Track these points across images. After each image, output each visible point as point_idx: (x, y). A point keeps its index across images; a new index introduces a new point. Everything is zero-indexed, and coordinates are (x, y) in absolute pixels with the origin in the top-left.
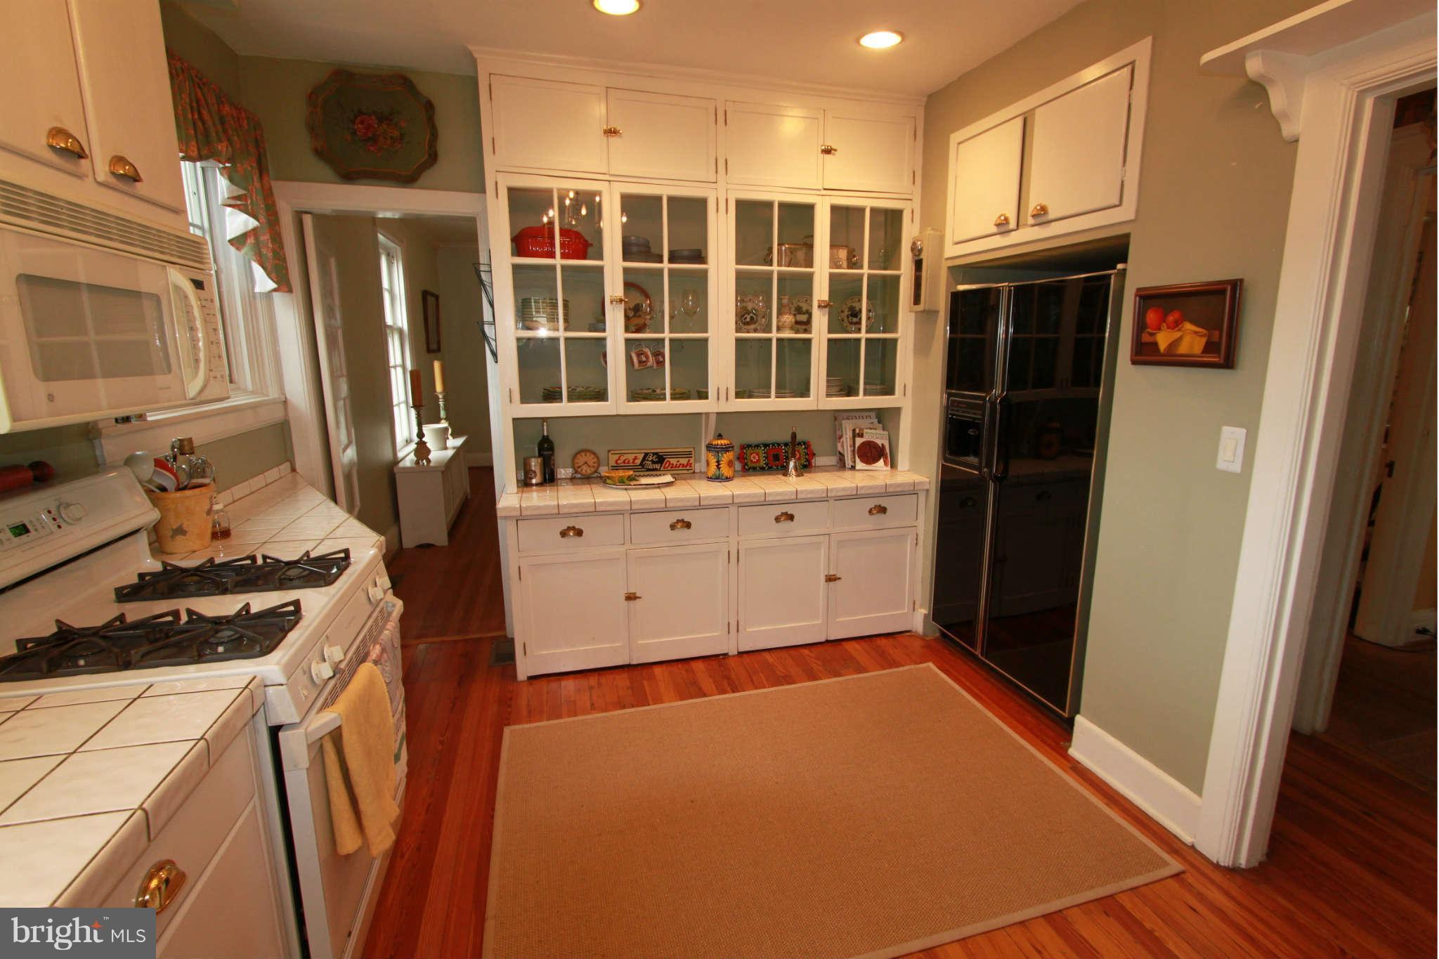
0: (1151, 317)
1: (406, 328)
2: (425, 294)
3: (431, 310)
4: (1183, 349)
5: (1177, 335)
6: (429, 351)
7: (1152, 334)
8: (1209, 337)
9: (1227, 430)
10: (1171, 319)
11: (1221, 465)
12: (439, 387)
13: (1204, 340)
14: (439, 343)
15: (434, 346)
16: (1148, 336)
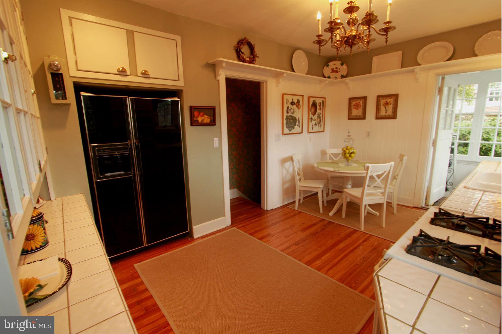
0: (196, 113)
4: (205, 121)
5: (203, 118)
7: (196, 118)
8: (211, 118)
9: (215, 138)
10: (201, 114)
11: (215, 146)
13: (210, 119)
16: (195, 118)
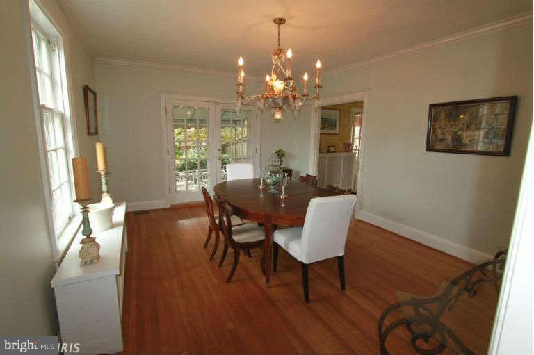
1: (68, 114)
2: (86, 89)
3: (91, 103)
6: (89, 134)
12: (101, 165)
14: (96, 128)
15: (92, 130)
